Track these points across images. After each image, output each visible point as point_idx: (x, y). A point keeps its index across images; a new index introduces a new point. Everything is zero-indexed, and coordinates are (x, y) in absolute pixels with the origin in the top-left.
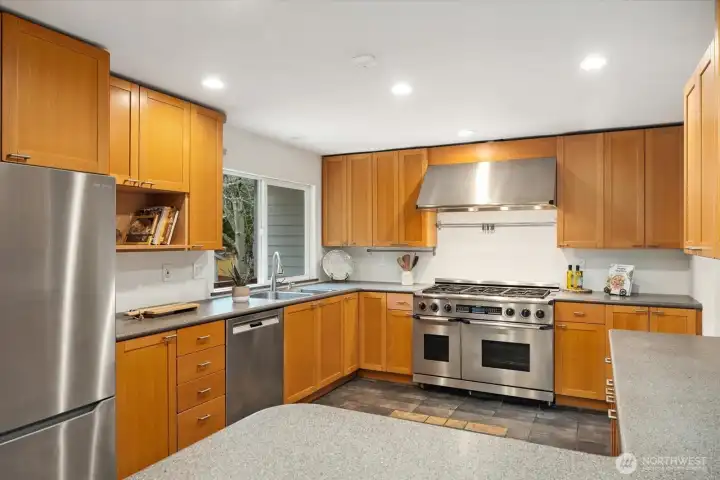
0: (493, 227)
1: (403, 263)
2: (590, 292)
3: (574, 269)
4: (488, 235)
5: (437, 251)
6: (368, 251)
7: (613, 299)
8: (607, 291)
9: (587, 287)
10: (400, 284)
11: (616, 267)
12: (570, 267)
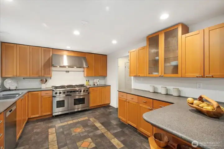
0: (69, 72)
1: (41, 81)
2: (91, 85)
3: (88, 81)
4: (67, 74)
5: (52, 77)
6: (23, 78)
7: (96, 86)
8: (94, 85)
9: (90, 84)
10: (41, 88)
11: (95, 80)
12: (87, 80)
